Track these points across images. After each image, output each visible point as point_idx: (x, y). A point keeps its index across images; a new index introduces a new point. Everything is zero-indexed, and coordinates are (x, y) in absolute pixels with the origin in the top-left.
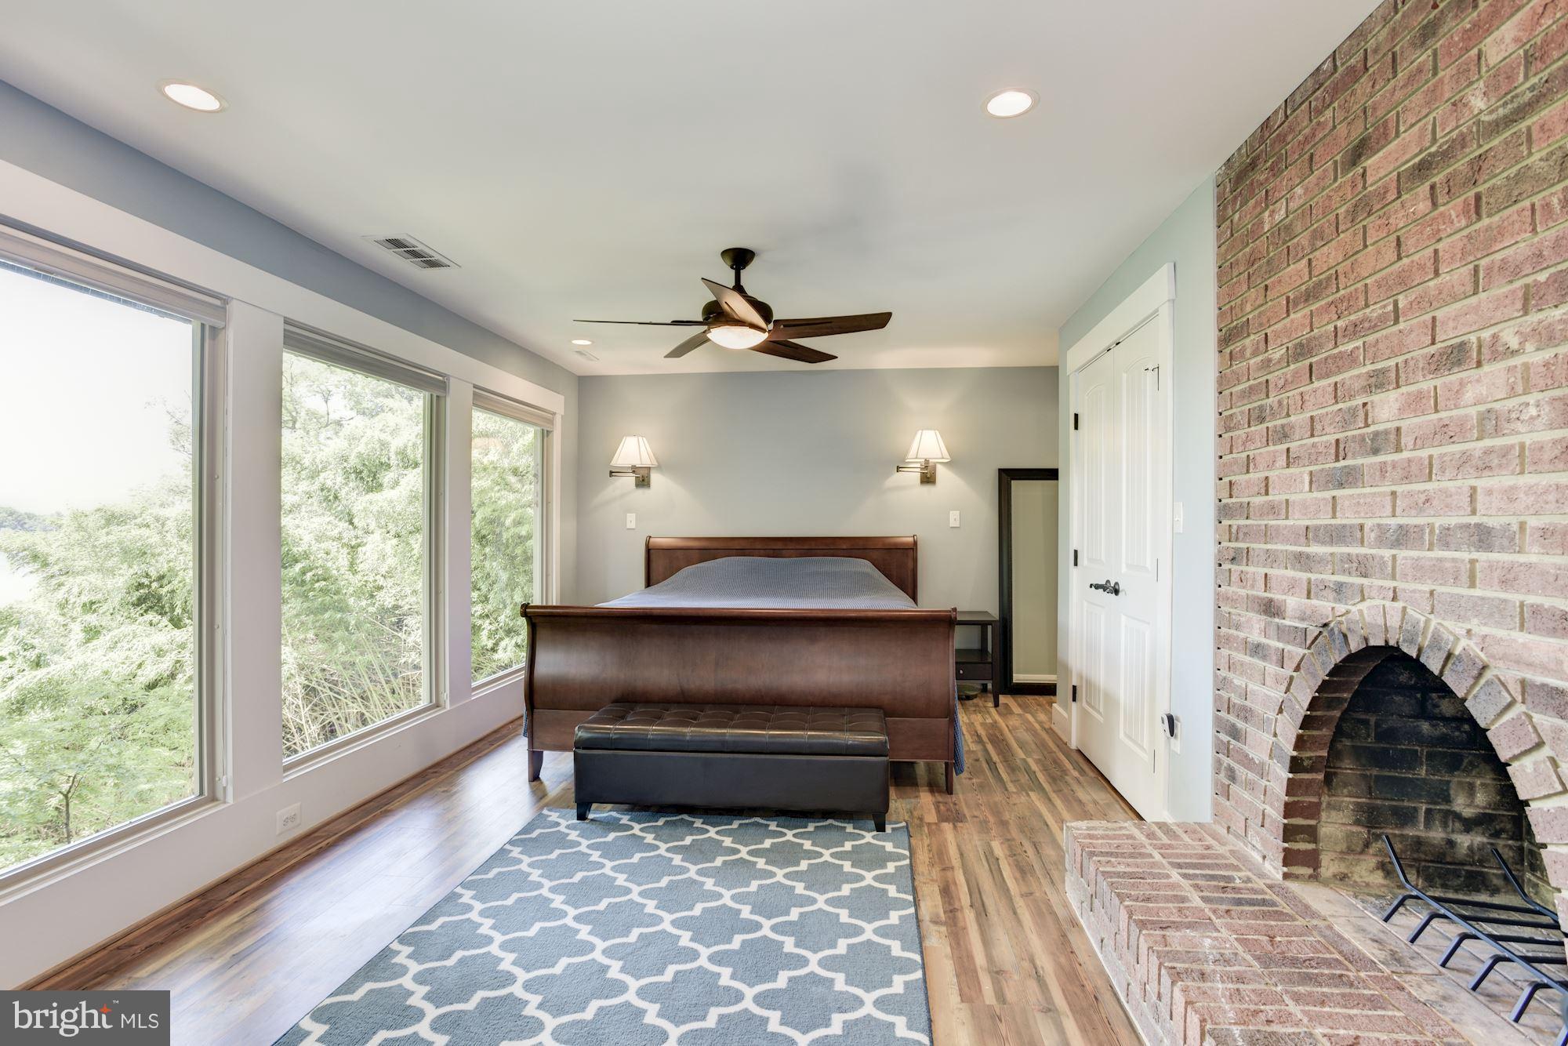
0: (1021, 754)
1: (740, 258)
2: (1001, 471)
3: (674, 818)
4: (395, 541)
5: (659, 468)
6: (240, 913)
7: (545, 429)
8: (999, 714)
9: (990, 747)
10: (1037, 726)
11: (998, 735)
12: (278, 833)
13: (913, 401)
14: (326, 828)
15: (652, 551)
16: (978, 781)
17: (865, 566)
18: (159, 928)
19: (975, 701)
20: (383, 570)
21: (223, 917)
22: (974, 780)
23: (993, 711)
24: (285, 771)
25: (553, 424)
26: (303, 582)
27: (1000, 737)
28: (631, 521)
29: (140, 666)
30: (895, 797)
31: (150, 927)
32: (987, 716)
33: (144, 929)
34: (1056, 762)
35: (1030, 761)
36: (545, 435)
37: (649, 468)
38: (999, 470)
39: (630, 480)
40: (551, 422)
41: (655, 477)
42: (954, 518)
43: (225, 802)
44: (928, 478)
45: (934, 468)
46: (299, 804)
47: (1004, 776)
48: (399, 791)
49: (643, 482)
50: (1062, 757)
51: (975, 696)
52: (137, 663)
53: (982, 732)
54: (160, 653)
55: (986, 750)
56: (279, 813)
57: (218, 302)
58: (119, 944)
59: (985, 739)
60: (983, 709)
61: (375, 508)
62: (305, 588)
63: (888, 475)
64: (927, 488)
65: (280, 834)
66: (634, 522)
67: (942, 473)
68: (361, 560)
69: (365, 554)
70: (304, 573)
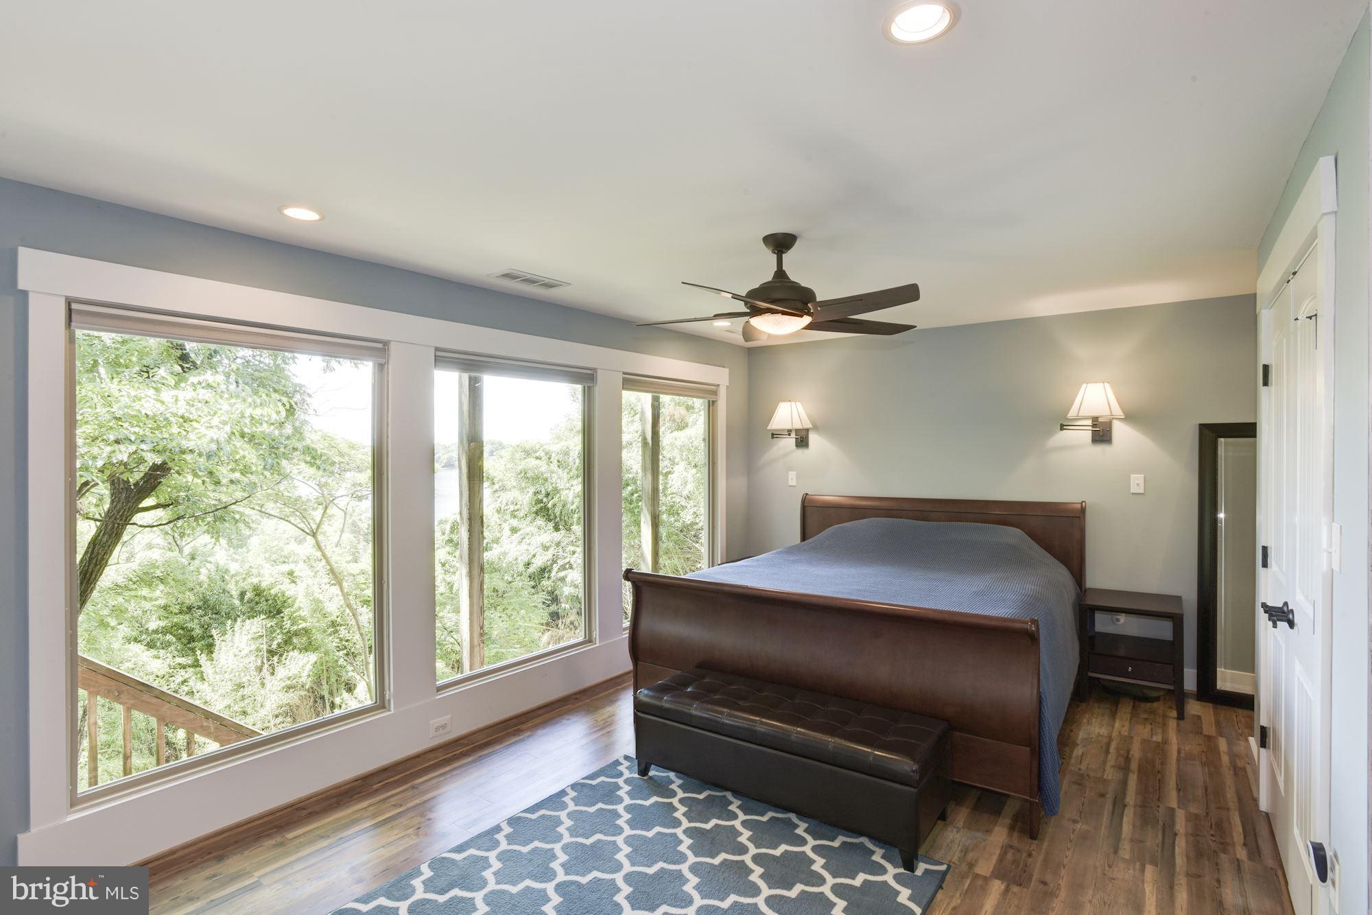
0: (1172, 799)
1: (781, 243)
2: (1204, 428)
3: (718, 794)
4: (694, 471)
5: (816, 428)
6: (370, 801)
7: (711, 400)
8: (1179, 731)
9: (1133, 780)
10: (1225, 759)
11: (1158, 762)
12: (431, 737)
13: (1081, 350)
14: (470, 738)
15: (807, 508)
16: (1085, 827)
17: (1013, 535)
18: (327, 798)
19: (1155, 705)
20: (685, 493)
21: (359, 802)
22: (1078, 826)
23: (1172, 724)
24: (438, 691)
25: (717, 395)
26: (632, 501)
27: (1158, 767)
28: (792, 478)
29: (534, 556)
30: (961, 824)
31: (324, 796)
32: (1159, 731)
33: (319, 797)
34: (1221, 828)
35: (1180, 815)
36: (712, 405)
37: (807, 430)
38: (1200, 425)
39: (791, 441)
40: (715, 393)
41: (813, 438)
42: (1137, 483)
43: (389, 710)
44: (1102, 434)
45: (1109, 424)
46: (450, 716)
47: (1127, 828)
48: (540, 712)
49: (802, 442)
50: (1236, 820)
51: (1157, 699)
52: (532, 554)
53: (1136, 752)
54: (546, 548)
55: (1124, 783)
56: (431, 722)
57: (380, 346)
58: (299, 805)
59: (1134, 766)
60: (1160, 720)
61: (679, 443)
62: (632, 506)
63: (1050, 433)
64: (1100, 449)
65: (431, 738)
66: (794, 480)
67: (1121, 431)
68: (670, 485)
69: (672, 481)
70: (632, 494)
